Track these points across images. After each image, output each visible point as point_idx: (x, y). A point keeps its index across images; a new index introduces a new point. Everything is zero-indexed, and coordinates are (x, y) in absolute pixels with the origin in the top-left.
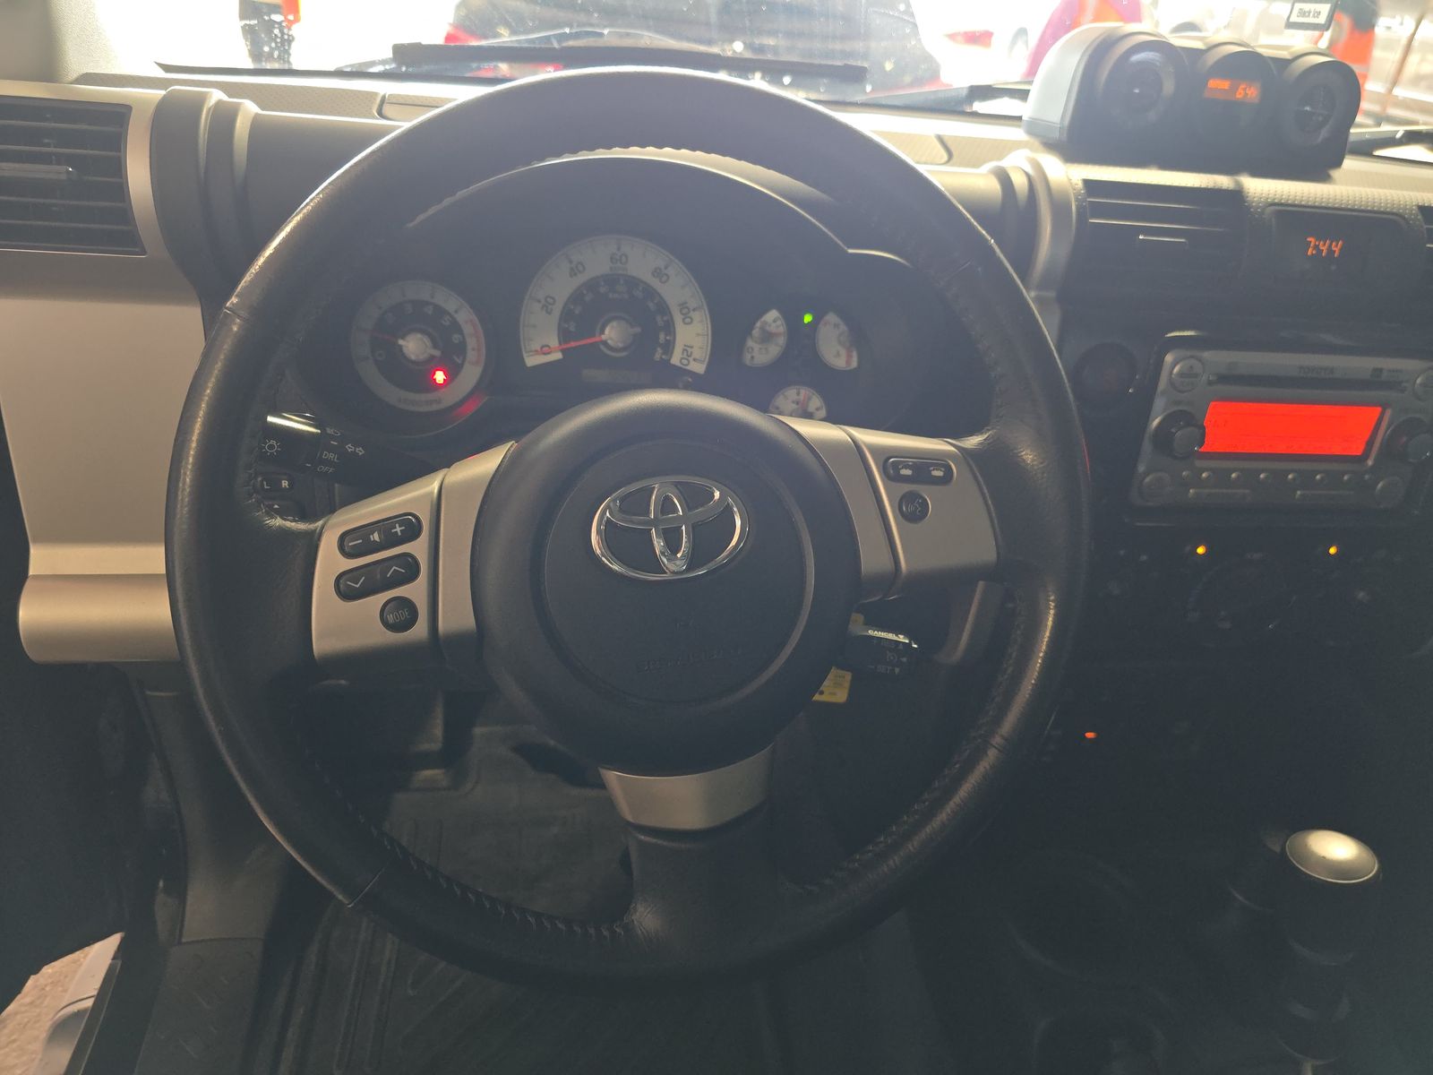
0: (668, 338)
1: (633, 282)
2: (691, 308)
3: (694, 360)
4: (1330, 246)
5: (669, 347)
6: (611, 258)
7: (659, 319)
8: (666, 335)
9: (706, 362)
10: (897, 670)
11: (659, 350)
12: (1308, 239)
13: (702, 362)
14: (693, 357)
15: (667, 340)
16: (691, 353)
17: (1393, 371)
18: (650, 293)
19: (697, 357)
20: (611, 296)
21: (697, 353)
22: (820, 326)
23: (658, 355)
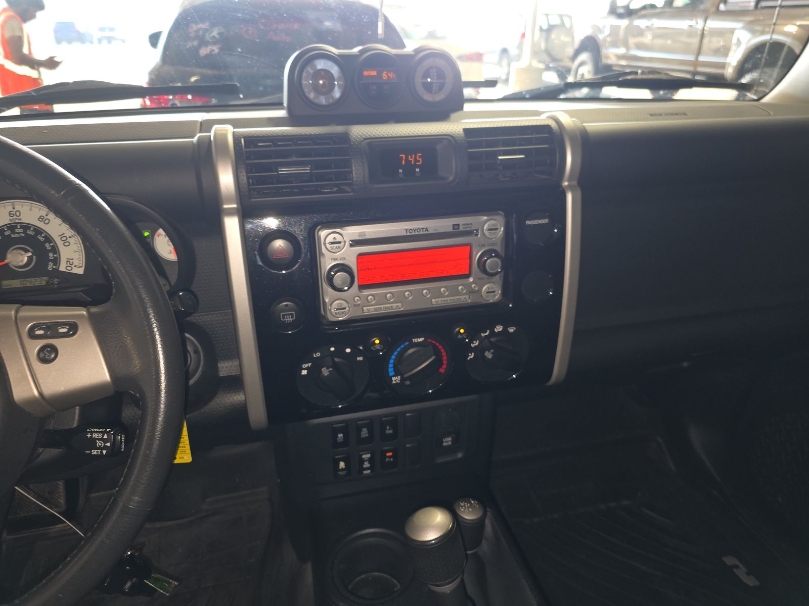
0: (55, 256)
1: (26, 227)
2: (68, 237)
3: (75, 266)
4: (415, 157)
5: (56, 261)
6: (10, 214)
7: (47, 245)
8: (54, 254)
9: (83, 267)
10: (104, 452)
11: (51, 264)
12: (401, 156)
13: (81, 267)
14: (74, 265)
15: (54, 257)
16: (73, 262)
17: (467, 224)
18: (38, 231)
19: (77, 264)
20: (13, 236)
21: (76, 262)
22: (156, 237)
23: (51, 266)
